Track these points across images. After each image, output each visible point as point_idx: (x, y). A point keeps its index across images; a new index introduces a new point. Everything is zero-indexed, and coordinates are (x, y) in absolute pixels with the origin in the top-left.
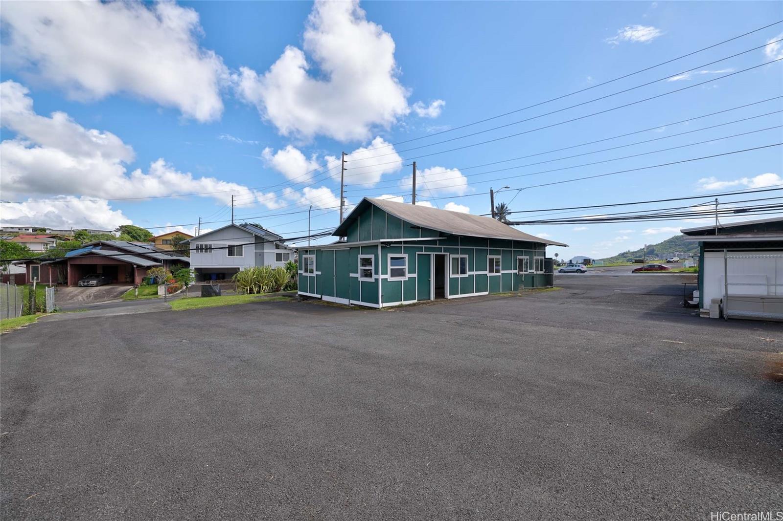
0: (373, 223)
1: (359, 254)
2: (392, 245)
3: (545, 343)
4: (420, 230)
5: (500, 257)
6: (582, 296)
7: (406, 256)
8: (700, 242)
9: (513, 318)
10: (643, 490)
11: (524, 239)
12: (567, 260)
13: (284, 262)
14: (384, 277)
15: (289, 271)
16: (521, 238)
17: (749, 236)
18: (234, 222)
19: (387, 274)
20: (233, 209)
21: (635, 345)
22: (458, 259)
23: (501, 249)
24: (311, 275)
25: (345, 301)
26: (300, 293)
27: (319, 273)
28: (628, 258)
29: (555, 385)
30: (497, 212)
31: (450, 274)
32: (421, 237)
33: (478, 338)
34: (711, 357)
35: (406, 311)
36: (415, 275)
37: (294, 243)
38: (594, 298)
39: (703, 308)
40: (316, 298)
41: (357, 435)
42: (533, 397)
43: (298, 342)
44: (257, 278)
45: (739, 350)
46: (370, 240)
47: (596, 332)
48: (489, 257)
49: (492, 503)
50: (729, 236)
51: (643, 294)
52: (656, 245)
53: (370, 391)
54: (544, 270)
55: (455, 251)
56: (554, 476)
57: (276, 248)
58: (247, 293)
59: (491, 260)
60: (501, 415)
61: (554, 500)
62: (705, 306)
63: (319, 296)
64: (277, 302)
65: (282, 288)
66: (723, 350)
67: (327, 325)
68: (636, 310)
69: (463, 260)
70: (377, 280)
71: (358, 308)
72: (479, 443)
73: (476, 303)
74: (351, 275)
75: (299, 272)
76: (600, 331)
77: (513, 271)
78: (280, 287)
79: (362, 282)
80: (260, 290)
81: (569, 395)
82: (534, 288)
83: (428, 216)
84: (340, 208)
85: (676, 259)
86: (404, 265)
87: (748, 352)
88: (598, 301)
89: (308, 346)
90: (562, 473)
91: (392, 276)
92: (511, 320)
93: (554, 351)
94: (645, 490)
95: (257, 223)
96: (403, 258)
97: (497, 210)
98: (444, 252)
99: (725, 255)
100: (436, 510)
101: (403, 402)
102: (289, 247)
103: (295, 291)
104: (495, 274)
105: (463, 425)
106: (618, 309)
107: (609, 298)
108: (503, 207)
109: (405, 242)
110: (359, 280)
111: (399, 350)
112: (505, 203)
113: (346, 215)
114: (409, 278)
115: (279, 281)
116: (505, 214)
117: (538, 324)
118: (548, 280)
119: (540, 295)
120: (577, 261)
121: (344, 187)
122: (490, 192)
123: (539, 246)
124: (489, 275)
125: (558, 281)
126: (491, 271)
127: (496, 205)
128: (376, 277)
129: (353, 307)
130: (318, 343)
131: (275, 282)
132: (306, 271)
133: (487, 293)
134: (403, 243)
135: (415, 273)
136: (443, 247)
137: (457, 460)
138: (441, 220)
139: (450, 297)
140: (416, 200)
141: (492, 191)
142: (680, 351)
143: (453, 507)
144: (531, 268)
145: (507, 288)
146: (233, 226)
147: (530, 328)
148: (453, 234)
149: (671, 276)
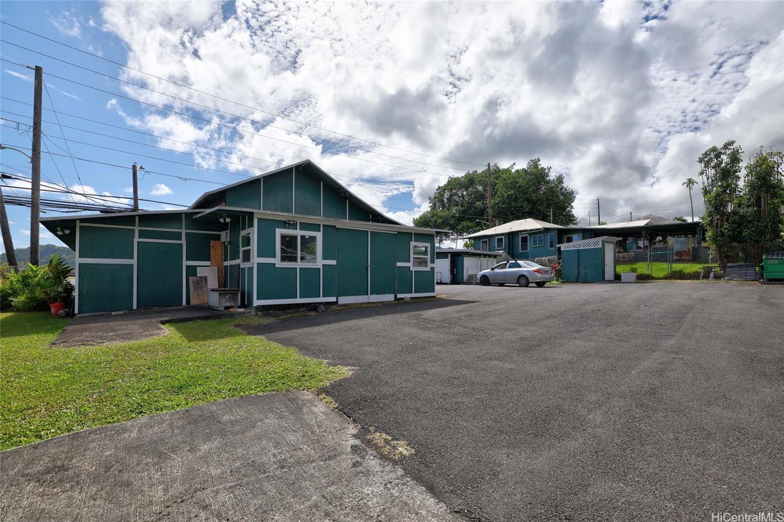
1: (412, 242)
25: (387, 298)
40: (327, 302)
63: (333, 299)
74: (399, 264)
79: (415, 271)
110: (411, 270)
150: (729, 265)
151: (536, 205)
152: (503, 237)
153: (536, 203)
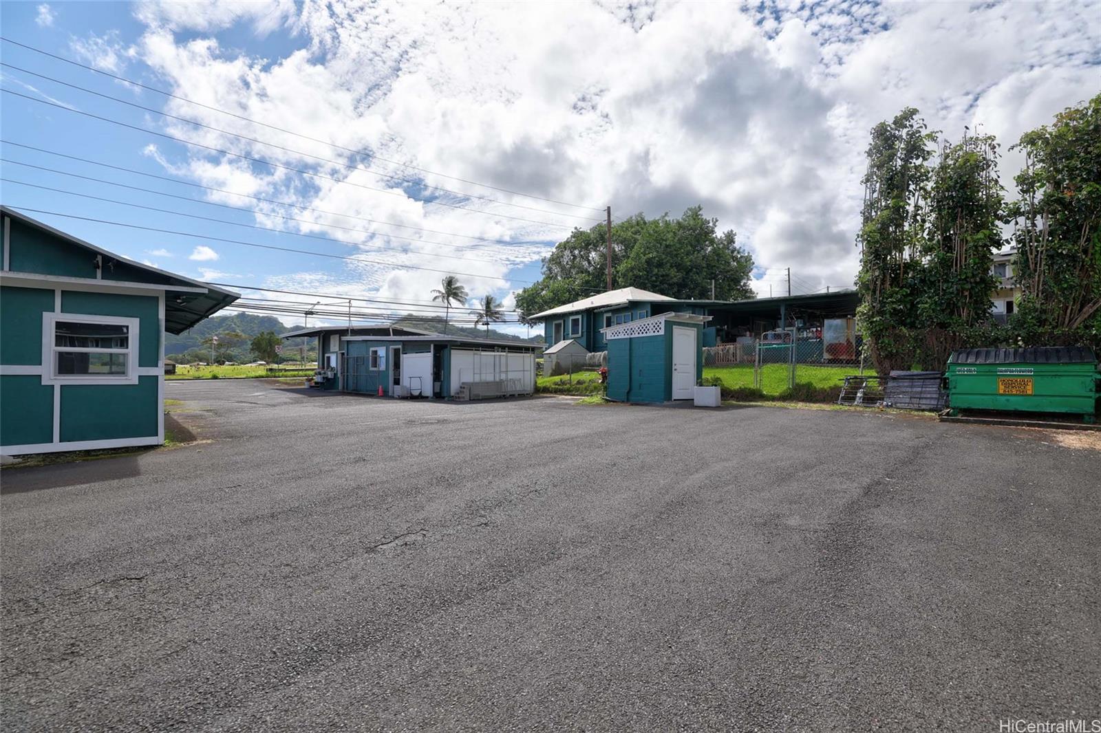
150: (893, 373)
151: (691, 274)
152: (579, 317)
153: (691, 270)
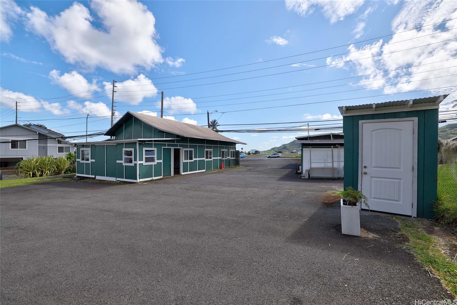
0: (134, 128)
1: (124, 148)
2: (146, 142)
3: (233, 197)
4: (165, 133)
5: (212, 150)
6: (253, 170)
7: (155, 149)
8: (301, 143)
9: (217, 184)
10: (270, 265)
11: (224, 140)
12: (247, 152)
13: (65, 153)
14: (141, 162)
15: (69, 159)
16: (223, 139)
17: (318, 141)
18: (17, 122)
19: (143, 161)
20: (17, 112)
21: (275, 194)
22: (188, 151)
23: (212, 145)
24: (87, 162)
25: (113, 179)
26: (77, 175)
27: (94, 161)
28: (275, 150)
29: (235, 219)
30: (211, 124)
31: (183, 160)
32: (165, 138)
33: (198, 196)
34: (304, 196)
35: (155, 183)
36: (161, 161)
37: (75, 140)
38: (259, 171)
39: (302, 174)
40: (91, 178)
41: (114, 267)
42: (224, 227)
43: (74, 210)
44: (40, 165)
45: (314, 192)
46: (132, 139)
47: (258, 189)
48: (206, 150)
49: (196, 289)
50: (312, 141)
51: (280, 168)
52: (287, 144)
53: (126, 236)
54: (235, 157)
55: (186, 147)
56: (230, 267)
57: (58, 143)
58: (30, 177)
59: (207, 152)
60: (206, 239)
61: (229, 280)
62: (303, 173)
63: (93, 176)
64: (57, 182)
65: (63, 172)
66: (308, 193)
67: (98, 196)
68: (276, 176)
69: (191, 151)
70: (136, 165)
71: (122, 183)
72: (192, 257)
73: (198, 176)
74: (118, 162)
75: (77, 160)
76: (260, 188)
77: (219, 158)
78: (61, 171)
79: (125, 166)
80: (43, 174)
81: (242, 223)
82: (230, 167)
83: (170, 125)
84: (111, 117)
85: (295, 151)
86: (154, 155)
87: (317, 193)
88: (260, 173)
89: (82, 211)
90: (234, 264)
91: (146, 161)
92: (216, 185)
93: (237, 200)
94: (270, 264)
95: (42, 124)
96: (154, 150)
97: (212, 123)
98: (179, 147)
99: (310, 149)
100: (163, 302)
101: (148, 240)
102: (70, 143)
103: (74, 174)
104: (209, 160)
105: (184, 248)
106: (268, 176)
107: (265, 171)
108: (215, 121)
109: (155, 141)
110: (123, 165)
111: (148, 208)
112: (216, 120)
113: (115, 122)
114: (157, 163)
115: (60, 167)
116: (216, 126)
117: (230, 186)
118: (237, 163)
119: (232, 170)
120: (252, 152)
121: (114, 104)
122: (207, 113)
123: (233, 144)
124: (206, 160)
125: (242, 163)
126: (207, 158)
127: (210, 120)
128: (135, 162)
129: (119, 183)
130: (90, 209)
131: (57, 167)
132: (83, 159)
133: (204, 170)
134: (153, 142)
135: (161, 160)
136: (179, 144)
137: (178, 269)
138: (178, 128)
139: (183, 174)
140: (163, 115)
141: (208, 113)
142: (292, 195)
143: (174, 297)
144: (228, 156)
145: (216, 167)
146: (16, 126)
147: (226, 189)
148: (185, 136)
149: (292, 159)
